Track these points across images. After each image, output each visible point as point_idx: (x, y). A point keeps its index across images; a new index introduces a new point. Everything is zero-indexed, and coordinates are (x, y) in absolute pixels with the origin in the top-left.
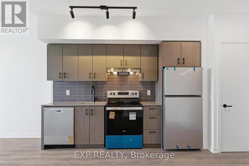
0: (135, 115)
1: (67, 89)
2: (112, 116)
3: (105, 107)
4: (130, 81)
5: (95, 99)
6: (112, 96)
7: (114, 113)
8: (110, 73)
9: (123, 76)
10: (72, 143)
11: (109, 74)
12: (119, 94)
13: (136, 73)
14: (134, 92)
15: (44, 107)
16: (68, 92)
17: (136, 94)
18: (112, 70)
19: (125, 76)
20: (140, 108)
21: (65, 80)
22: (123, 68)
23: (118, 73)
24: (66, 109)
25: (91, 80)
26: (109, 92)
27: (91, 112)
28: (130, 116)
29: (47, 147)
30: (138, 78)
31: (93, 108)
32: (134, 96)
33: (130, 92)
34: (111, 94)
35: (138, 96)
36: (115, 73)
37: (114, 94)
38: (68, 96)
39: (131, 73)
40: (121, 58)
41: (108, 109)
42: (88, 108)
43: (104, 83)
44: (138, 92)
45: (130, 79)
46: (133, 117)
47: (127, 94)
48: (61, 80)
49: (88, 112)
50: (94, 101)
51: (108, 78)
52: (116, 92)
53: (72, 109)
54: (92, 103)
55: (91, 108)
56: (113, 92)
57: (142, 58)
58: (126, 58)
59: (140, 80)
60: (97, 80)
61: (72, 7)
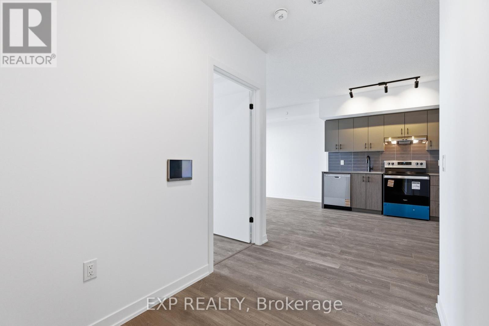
0: (419, 185)
1: (342, 159)
2: (391, 184)
3: (383, 175)
4: (413, 151)
5: (371, 169)
6: (391, 166)
7: (393, 181)
8: (388, 142)
9: (404, 144)
10: (349, 206)
11: (386, 143)
12: (399, 163)
13: (422, 141)
14: (419, 162)
15: (324, 173)
16: (342, 163)
17: (422, 164)
18: (390, 139)
19: (406, 144)
20: (426, 178)
21: (341, 151)
22: (405, 137)
23: (398, 143)
24: (343, 175)
25: (366, 150)
26: (386, 162)
27: (368, 180)
28: (413, 185)
29: (326, 207)
30: (425, 147)
31: (370, 176)
32: (419, 167)
33: (414, 162)
34: (389, 164)
35: (424, 166)
36: (394, 142)
37: (393, 164)
38: (342, 166)
39: (415, 141)
40: (402, 126)
41: (386, 177)
42: (365, 176)
43: (380, 153)
44: (424, 162)
45: (414, 147)
46: (416, 186)
47: (410, 164)
48: (337, 151)
49: (365, 179)
50: (370, 171)
51: (386, 148)
52: (396, 162)
53: (349, 176)
54: (368, 172)
55: (368, 176)
56: (391, 162)
57: (429, 124)
58: (408, 126)
59: (427, 149)
60: (373, 150)
61: (351, 89)
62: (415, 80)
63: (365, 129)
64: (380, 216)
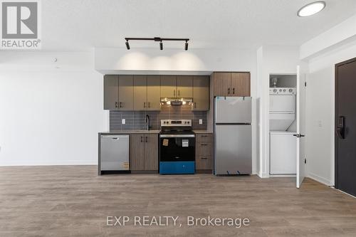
0: (188, 143)
1: (123, 118)
2: (166, 143)
3: (159, 134)
4: (183, 111)
5: (150, 128)
6: (166, 125)
7: (168, 140)
8: (164, 102)
9: (176, 105)
10: (128, 169)
11: (162, 103)
12: (172, 122)
13: (189, 102)
14: (187, 121)
15: (100, 134)
16: (124, 121)
17: (189, 123)
18: (165, 100)
20: (193, 136)
21: (121, 109)
22: (176, 98)
23: (172, 103)
24: (122, 136)
25: (145, 109)
26: (162, 121)
27: (145, 139)
28: (183, 143)
29: (103, 173)
30: (190, 108)
31: (148, 136)
32: (187, 125)
33: (183, 121)
34: (165, 123)
35: (190, 125)
36: (169, 103)
37: (168, 123)
38: (123, 125)
39: (184, 103)
40: (174, 88)
41: (162, 136)
42: (143, 135)
43: (157, 112)
44: (190, 121)
45: (183, 108)
46: (185, 144)
47: (180, 122)
48: (117, 109)
49: (143, 139)
50: (149, 130)
51: (162, 108)
52: (170, 121)
53: (128, 136)
54: (147, 131)
55: (146, 135)
56: (166, 121)
57: (194, 88)
58: (179, 88)
59: (192, 109)
60: (151, 109)
61: (127, 39)
62: (185, 42)
63: (144, 88)
64: (156, 177)
